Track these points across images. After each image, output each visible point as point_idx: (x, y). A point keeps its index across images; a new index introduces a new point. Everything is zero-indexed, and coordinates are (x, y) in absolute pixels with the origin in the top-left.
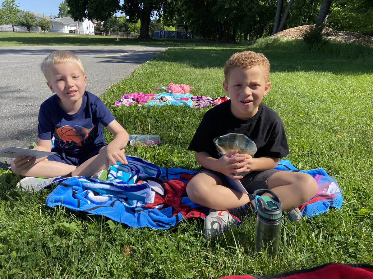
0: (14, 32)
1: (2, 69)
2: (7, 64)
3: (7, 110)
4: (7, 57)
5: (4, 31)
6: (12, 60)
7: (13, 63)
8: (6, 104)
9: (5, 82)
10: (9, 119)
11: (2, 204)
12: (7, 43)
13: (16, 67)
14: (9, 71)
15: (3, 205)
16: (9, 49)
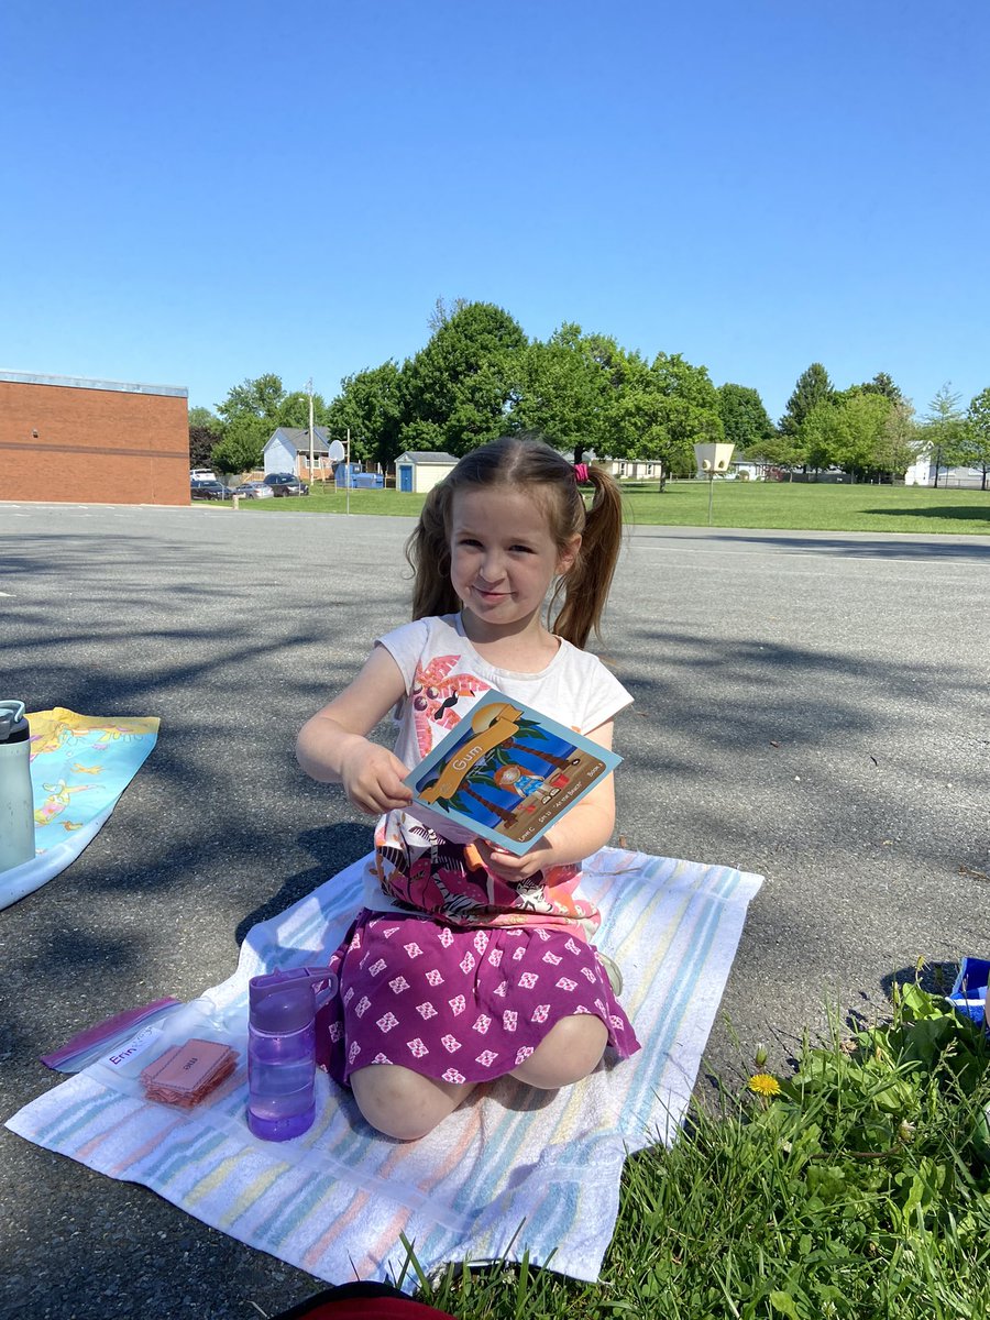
0: (983, 489)
1: (935, 606)
2: (953, 590)
3: (944, 752)
4: (950, 567)
5: (952, 488)
6: (966, 578)
7: (971, 590)
8: (940, 725)
9: (942, 650)
10: (950, 785)
11: (922, 1171)
12: (953, 524)
13: (979, 604)
14: (957, 614)
15: (925, 1177)
16: (961, 542)
